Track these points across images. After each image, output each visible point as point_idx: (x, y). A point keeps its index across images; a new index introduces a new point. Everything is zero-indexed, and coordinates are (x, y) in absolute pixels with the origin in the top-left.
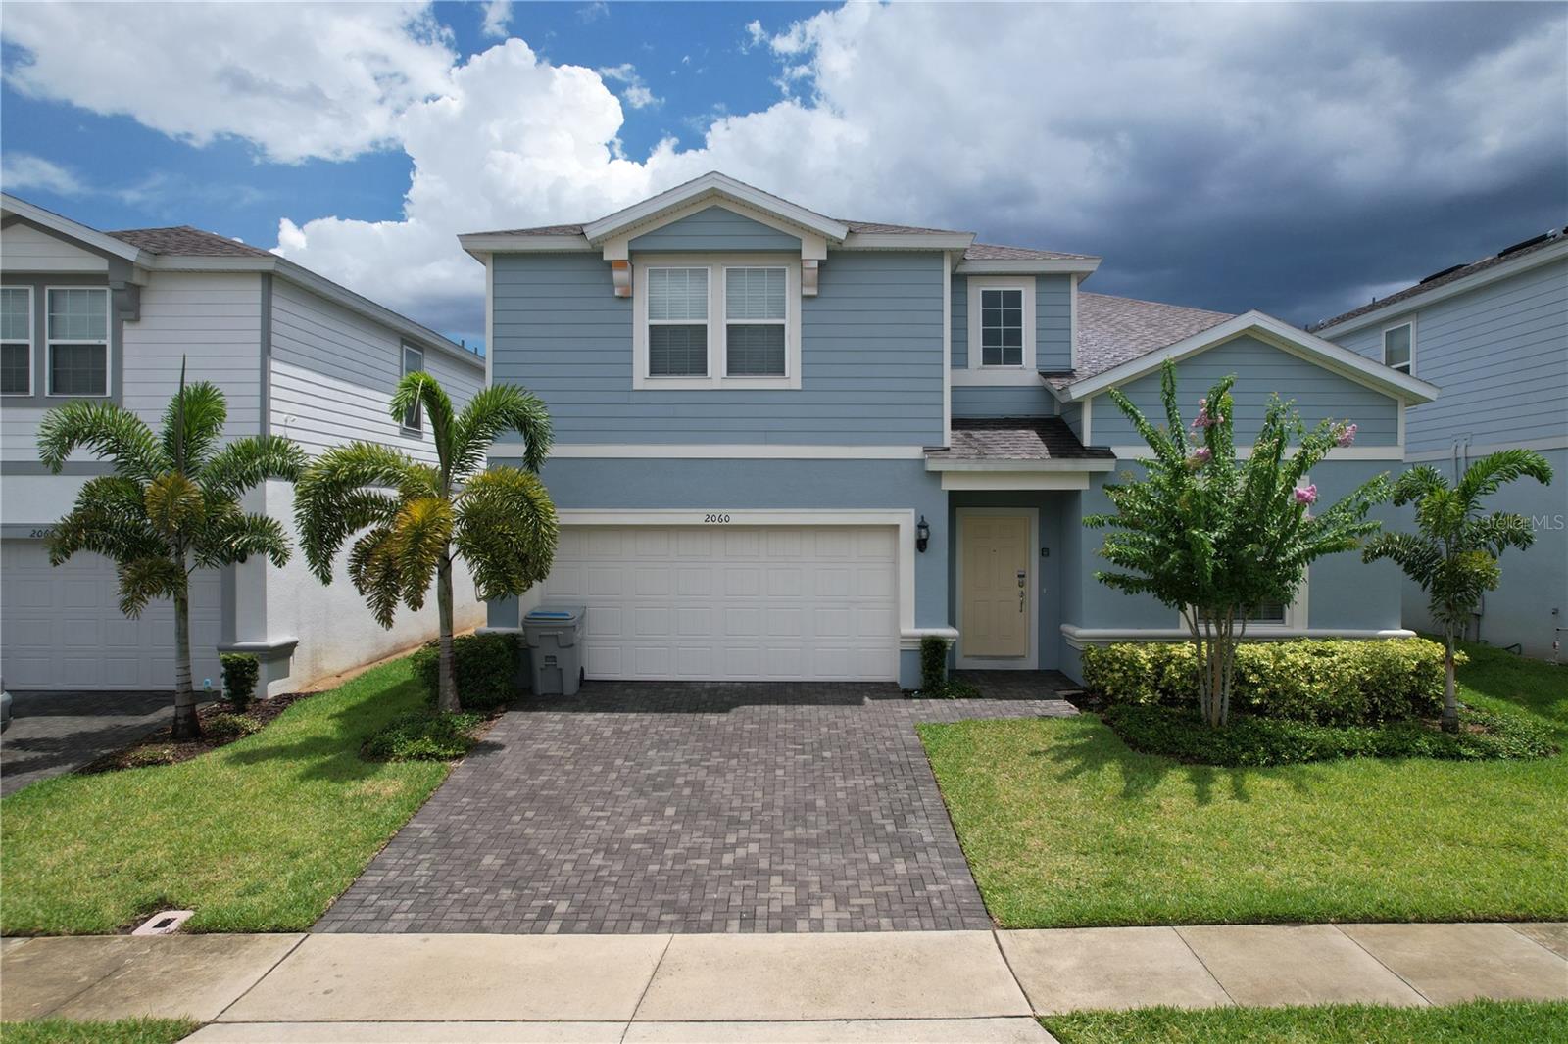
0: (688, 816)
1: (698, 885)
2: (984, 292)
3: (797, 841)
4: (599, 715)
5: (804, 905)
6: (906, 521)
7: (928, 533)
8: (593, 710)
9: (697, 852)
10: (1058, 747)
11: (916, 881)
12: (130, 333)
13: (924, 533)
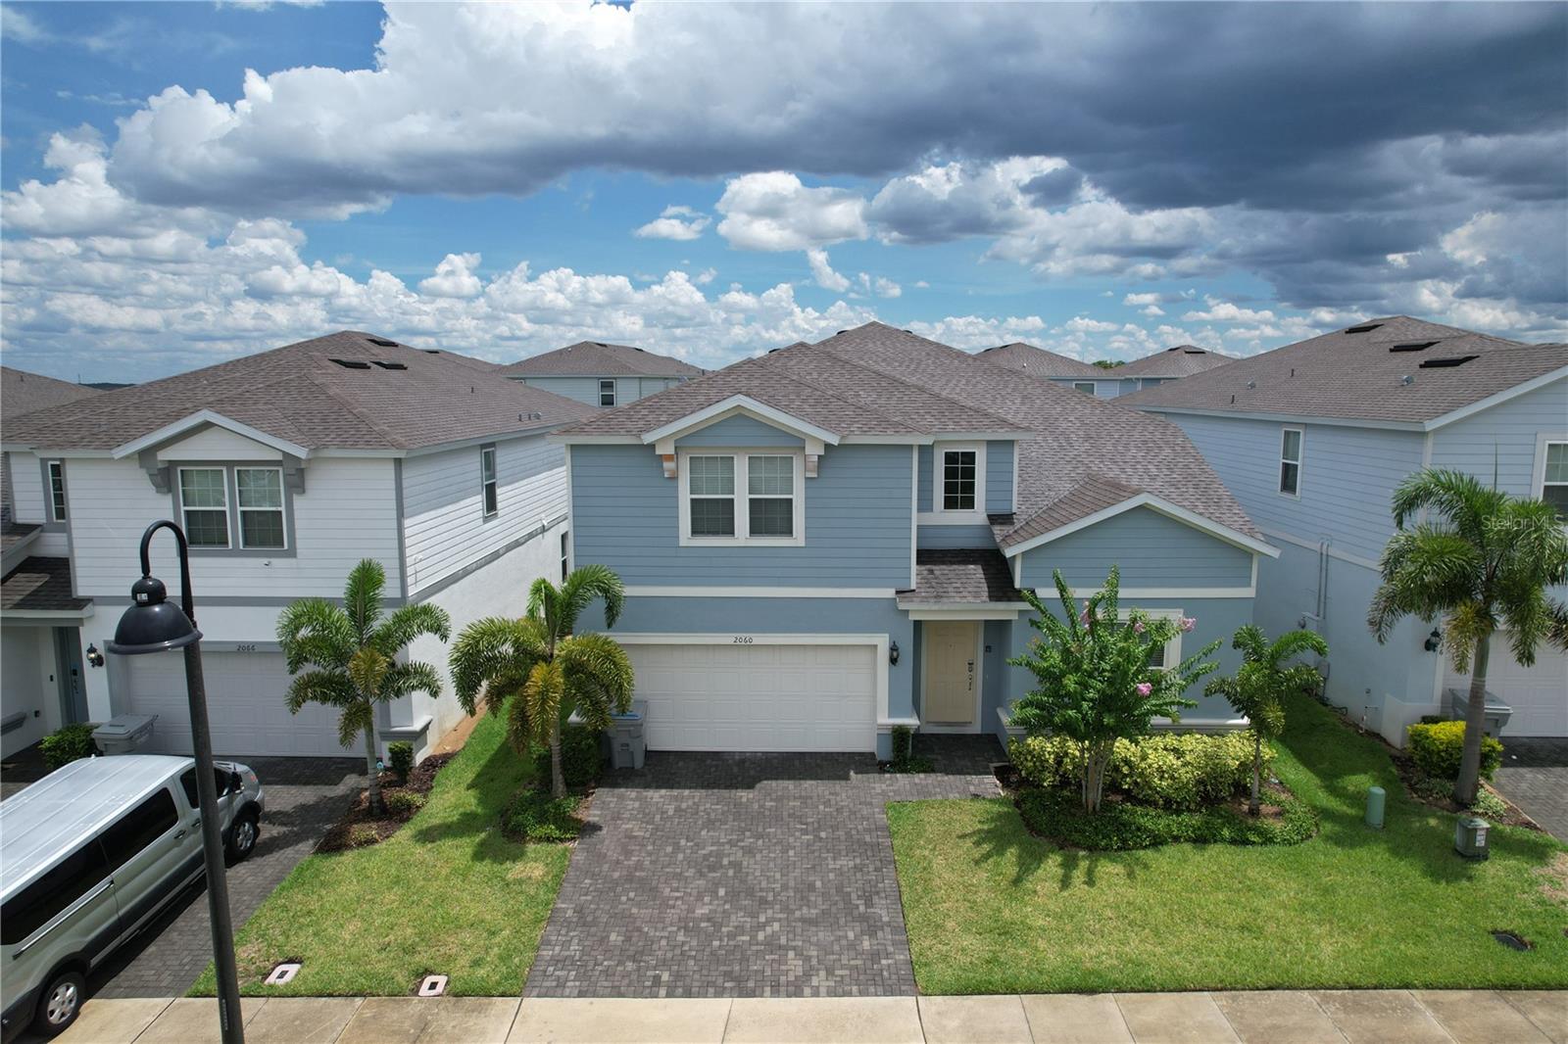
2: (946, 453)
5: (808, 975)
6: (882, 642)
7: (898, 655)
8: (659, 787)
10: (980, 831)
11: (875, 956)
12: (299, 502)
13: (895, 654)
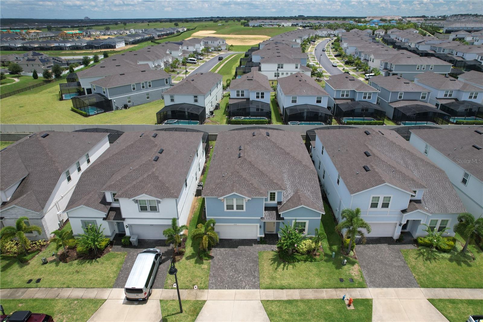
0: (235, 271)
1: (237, 283)
2: (270, 193)
3: (245, 276)
4: (223, 249)
5: (246, 286)
6: (258, 225)
8: (222, 248)
9: (236, 278)
10: (272, 258)
11: (255, 282)
12: (159, 205)
13: (261, 226)
